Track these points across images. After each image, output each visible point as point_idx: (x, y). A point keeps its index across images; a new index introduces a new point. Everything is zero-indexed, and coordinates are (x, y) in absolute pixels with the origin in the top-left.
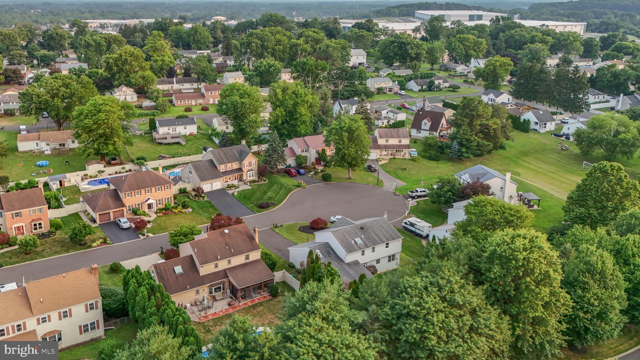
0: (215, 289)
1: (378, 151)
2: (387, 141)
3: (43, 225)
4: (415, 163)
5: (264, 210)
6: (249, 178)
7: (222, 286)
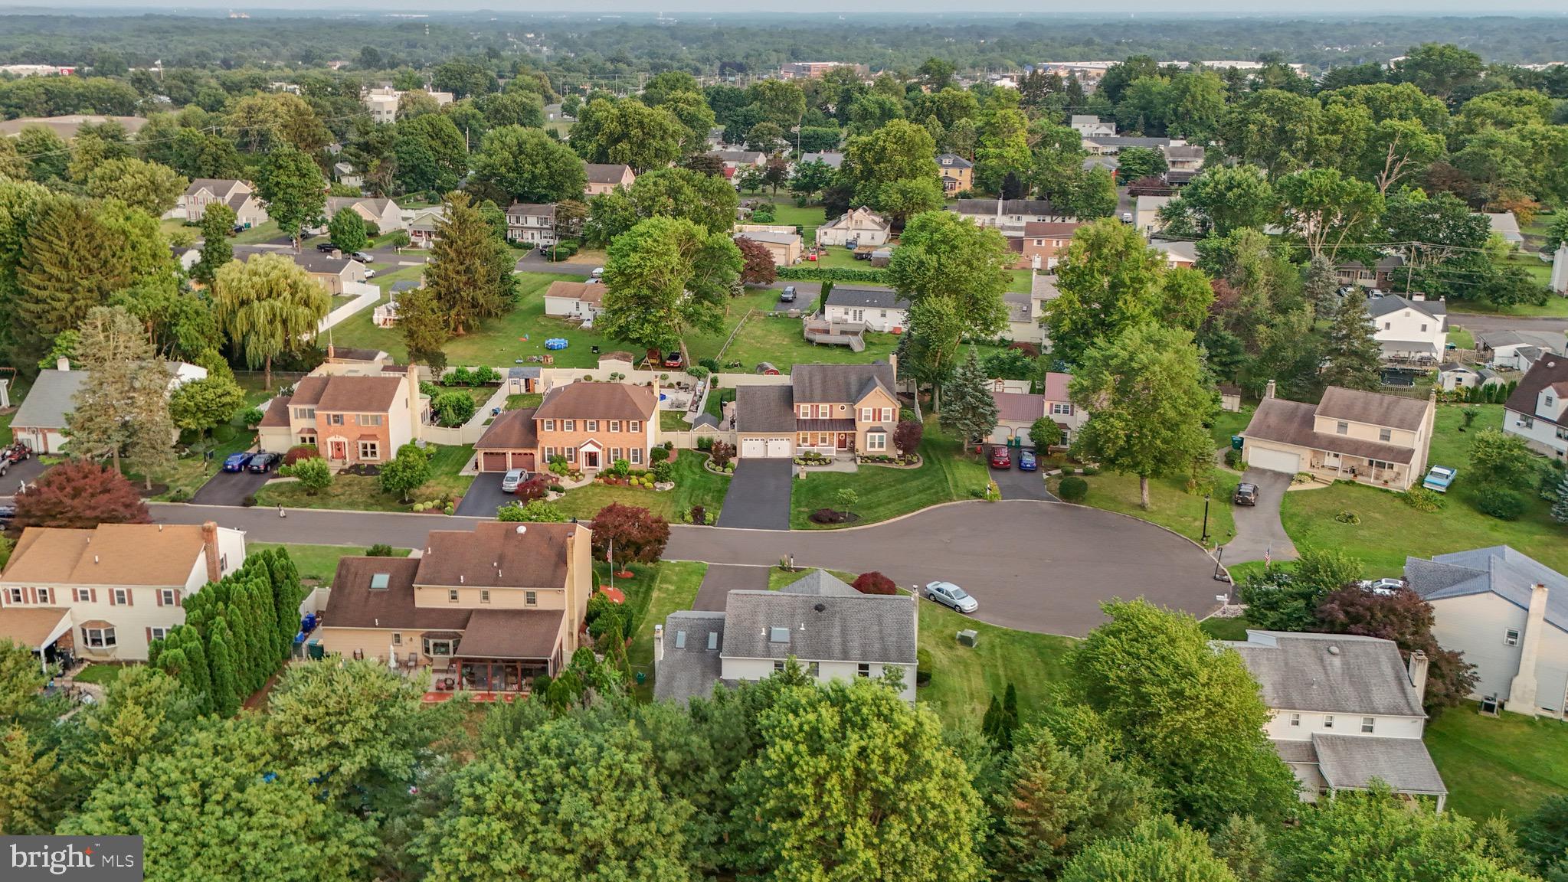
0: (435, 645)
1: (1307, 453)
2: (1343, 427)
3: (378, 450)
4: (1408, 510)
5: (817, 526)
6: (869, 449)
7: (451, 642)
